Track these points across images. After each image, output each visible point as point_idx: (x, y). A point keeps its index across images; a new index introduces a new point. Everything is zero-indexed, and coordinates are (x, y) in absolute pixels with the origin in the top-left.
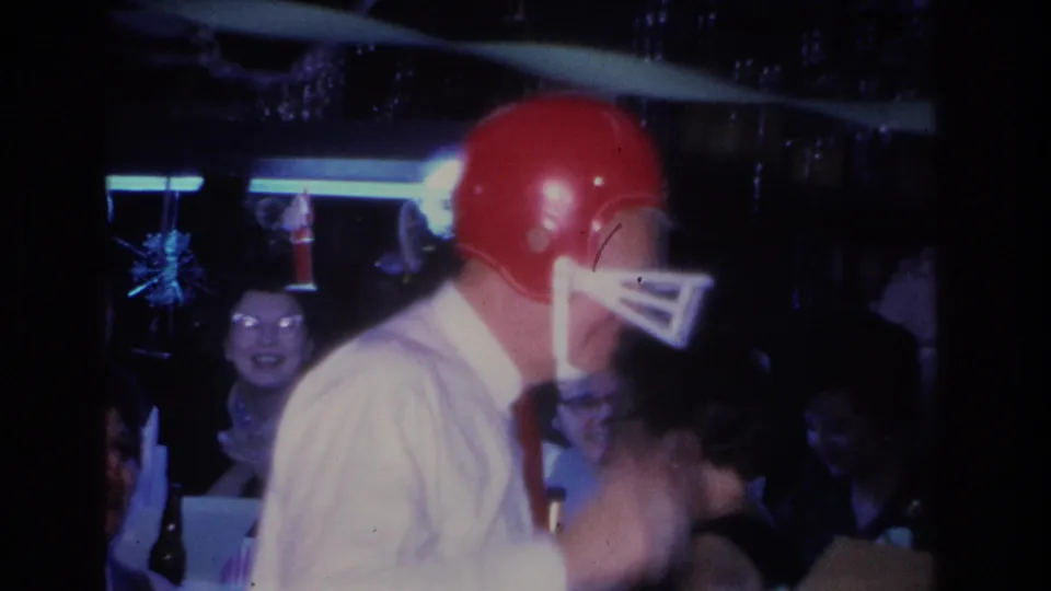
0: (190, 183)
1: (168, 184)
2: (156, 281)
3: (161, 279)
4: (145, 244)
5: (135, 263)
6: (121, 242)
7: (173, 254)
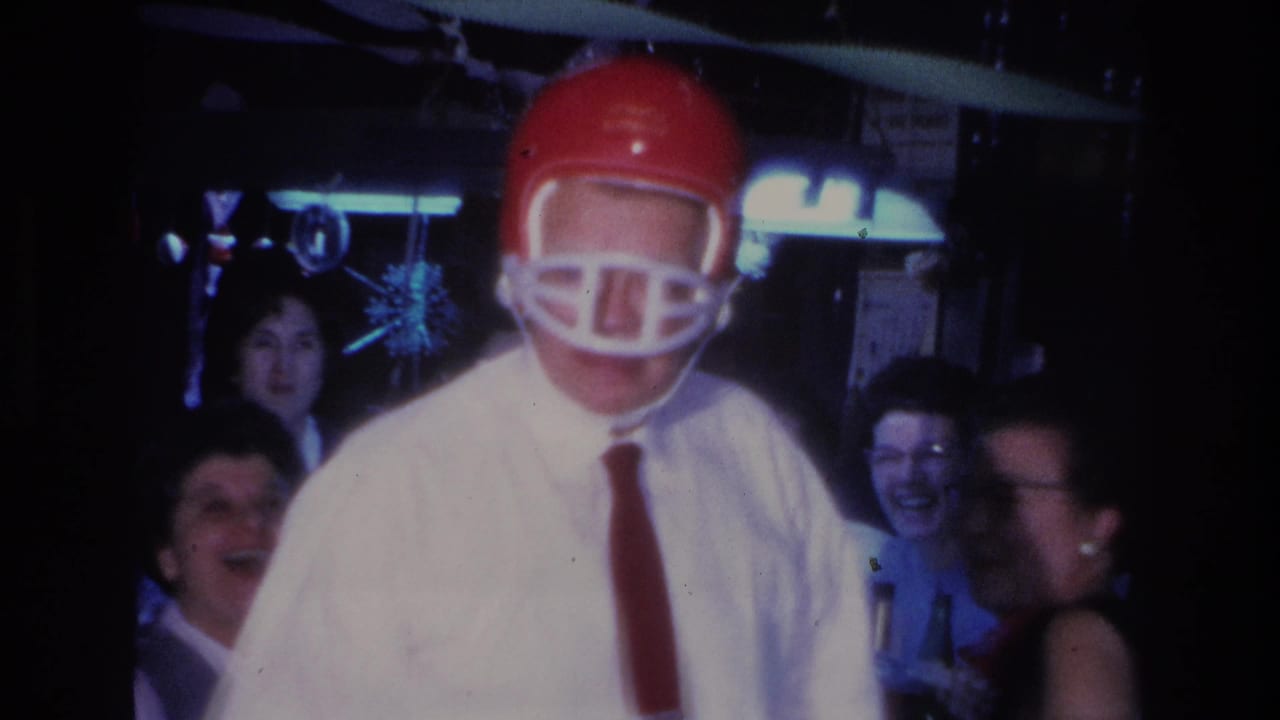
0: (444, 205)
1: (416, 204)
2: (398, 323)
3: (404, 321)
4: (385, 278)
5: (373, 300)
6: (355, 274)
7: (419, 291)
